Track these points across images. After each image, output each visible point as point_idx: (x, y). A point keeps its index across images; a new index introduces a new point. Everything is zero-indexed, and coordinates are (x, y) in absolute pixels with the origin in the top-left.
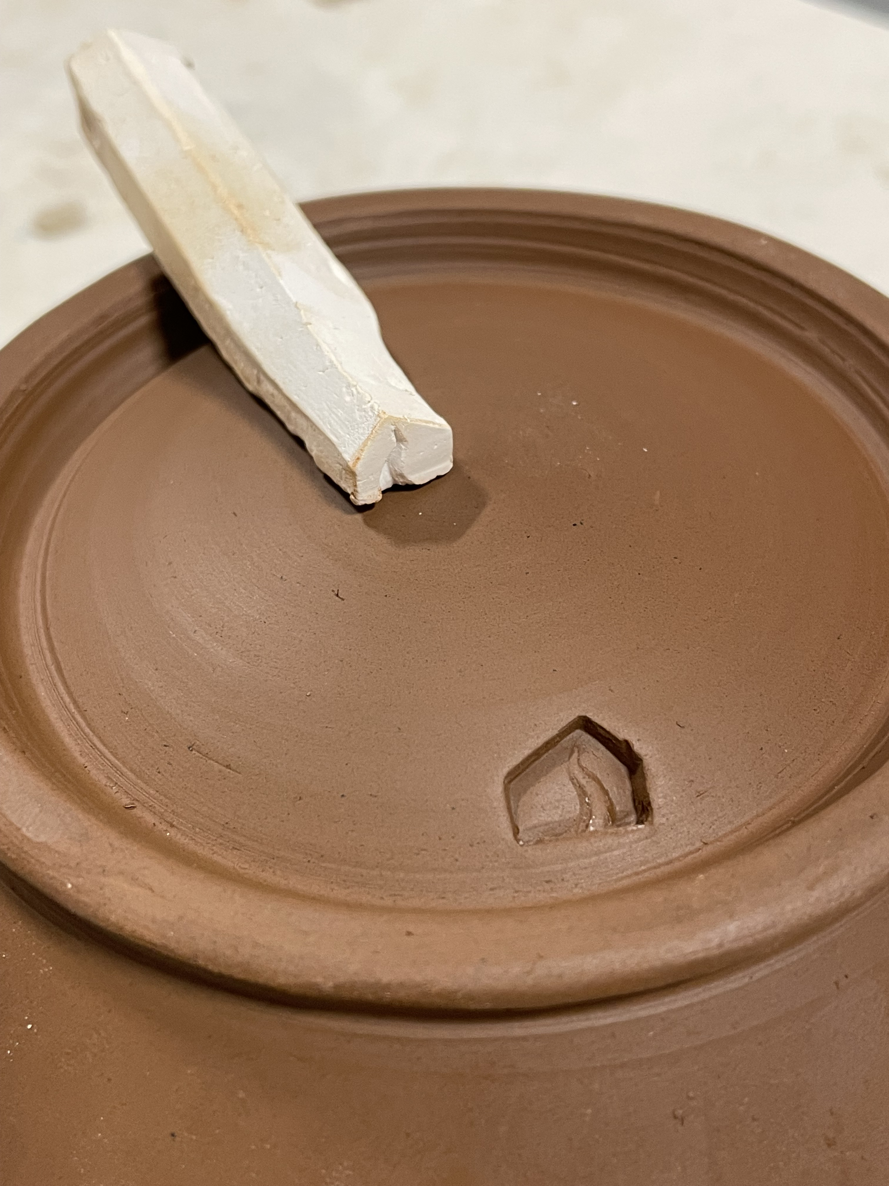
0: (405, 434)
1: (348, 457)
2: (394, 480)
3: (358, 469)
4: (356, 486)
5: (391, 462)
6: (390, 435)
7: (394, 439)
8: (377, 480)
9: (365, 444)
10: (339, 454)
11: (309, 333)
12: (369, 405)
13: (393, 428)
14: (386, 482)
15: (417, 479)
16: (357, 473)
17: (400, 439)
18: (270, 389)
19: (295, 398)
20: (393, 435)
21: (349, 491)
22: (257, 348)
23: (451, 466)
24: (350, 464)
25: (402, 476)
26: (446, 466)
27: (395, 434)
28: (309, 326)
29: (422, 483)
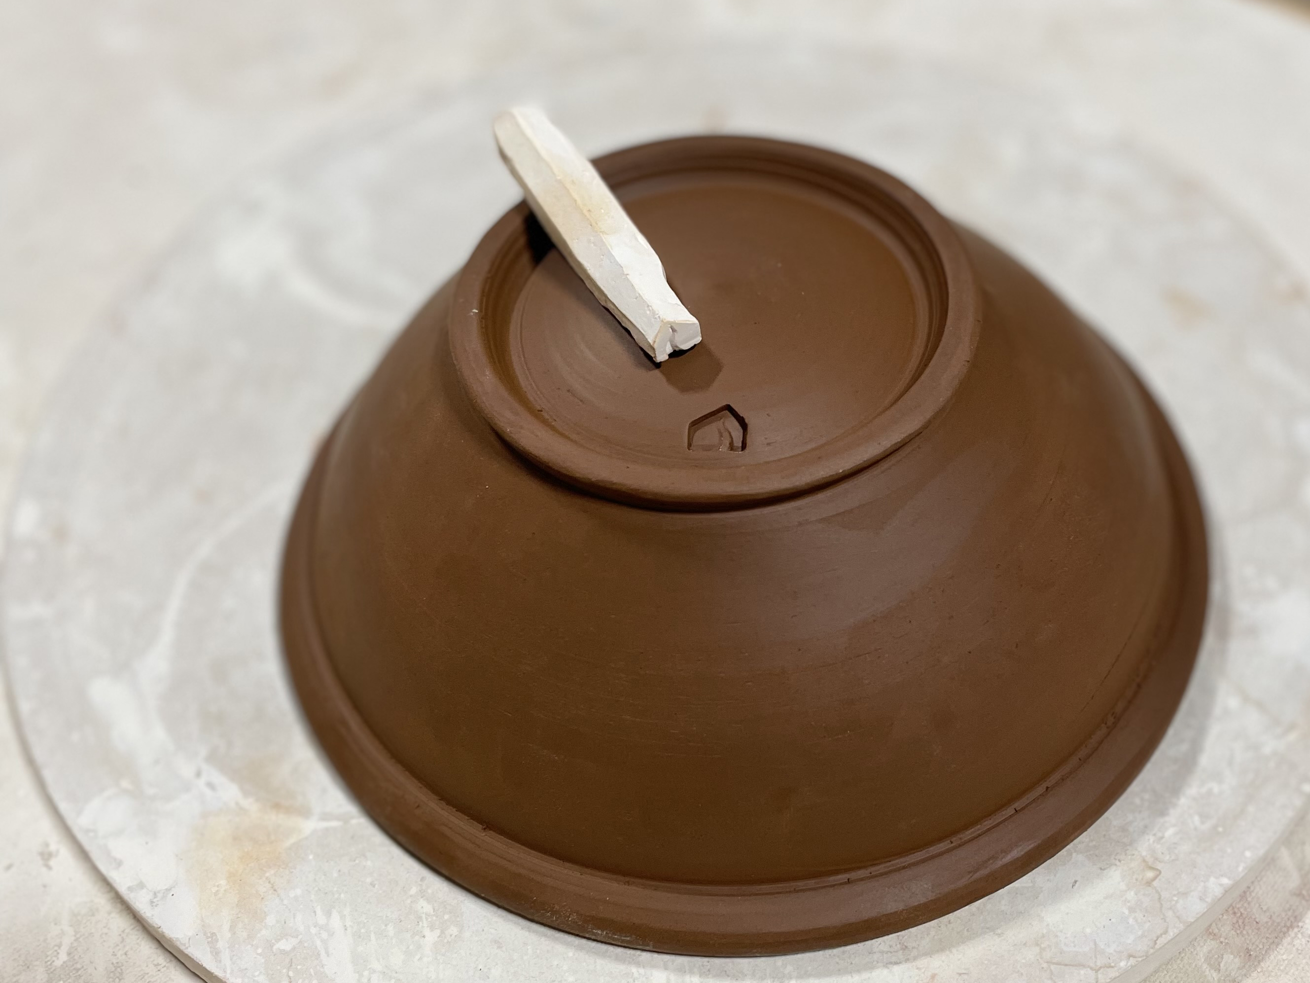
0: (675, 327)
1: (650, 341)
2: (673, 348)
3: (655, 346)
4: (655, 354)
5: (672, 342)
6: (669, 330)
7: (671, 330)
8: (665, 350)
9: (657, 335)
10: (647, 339)
11: (628, 279)
12: (658, 315)
13: (670, 326)
14: (669, 350)
15: (685, 346)
16: (655, 348)
17: (674, 330)
18: (612, 307)
19: (624, 312)
20: (670, 329)
21: (653, 356)
22: (604, 286)
23: (701, 339)
24: (652, 344)
25: (677, 347)
26: (698, 339)
27: (672, 329)
28: (628, 276)
29: (687, 348)
